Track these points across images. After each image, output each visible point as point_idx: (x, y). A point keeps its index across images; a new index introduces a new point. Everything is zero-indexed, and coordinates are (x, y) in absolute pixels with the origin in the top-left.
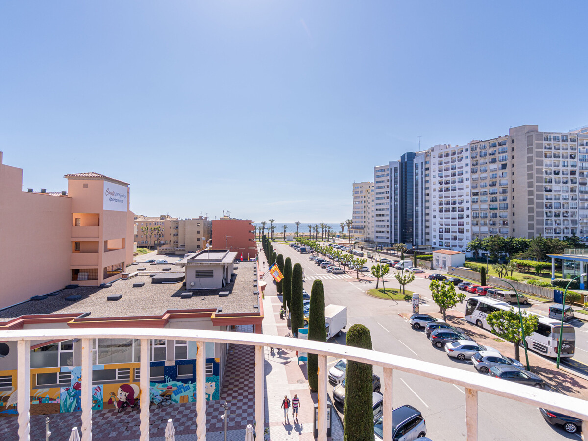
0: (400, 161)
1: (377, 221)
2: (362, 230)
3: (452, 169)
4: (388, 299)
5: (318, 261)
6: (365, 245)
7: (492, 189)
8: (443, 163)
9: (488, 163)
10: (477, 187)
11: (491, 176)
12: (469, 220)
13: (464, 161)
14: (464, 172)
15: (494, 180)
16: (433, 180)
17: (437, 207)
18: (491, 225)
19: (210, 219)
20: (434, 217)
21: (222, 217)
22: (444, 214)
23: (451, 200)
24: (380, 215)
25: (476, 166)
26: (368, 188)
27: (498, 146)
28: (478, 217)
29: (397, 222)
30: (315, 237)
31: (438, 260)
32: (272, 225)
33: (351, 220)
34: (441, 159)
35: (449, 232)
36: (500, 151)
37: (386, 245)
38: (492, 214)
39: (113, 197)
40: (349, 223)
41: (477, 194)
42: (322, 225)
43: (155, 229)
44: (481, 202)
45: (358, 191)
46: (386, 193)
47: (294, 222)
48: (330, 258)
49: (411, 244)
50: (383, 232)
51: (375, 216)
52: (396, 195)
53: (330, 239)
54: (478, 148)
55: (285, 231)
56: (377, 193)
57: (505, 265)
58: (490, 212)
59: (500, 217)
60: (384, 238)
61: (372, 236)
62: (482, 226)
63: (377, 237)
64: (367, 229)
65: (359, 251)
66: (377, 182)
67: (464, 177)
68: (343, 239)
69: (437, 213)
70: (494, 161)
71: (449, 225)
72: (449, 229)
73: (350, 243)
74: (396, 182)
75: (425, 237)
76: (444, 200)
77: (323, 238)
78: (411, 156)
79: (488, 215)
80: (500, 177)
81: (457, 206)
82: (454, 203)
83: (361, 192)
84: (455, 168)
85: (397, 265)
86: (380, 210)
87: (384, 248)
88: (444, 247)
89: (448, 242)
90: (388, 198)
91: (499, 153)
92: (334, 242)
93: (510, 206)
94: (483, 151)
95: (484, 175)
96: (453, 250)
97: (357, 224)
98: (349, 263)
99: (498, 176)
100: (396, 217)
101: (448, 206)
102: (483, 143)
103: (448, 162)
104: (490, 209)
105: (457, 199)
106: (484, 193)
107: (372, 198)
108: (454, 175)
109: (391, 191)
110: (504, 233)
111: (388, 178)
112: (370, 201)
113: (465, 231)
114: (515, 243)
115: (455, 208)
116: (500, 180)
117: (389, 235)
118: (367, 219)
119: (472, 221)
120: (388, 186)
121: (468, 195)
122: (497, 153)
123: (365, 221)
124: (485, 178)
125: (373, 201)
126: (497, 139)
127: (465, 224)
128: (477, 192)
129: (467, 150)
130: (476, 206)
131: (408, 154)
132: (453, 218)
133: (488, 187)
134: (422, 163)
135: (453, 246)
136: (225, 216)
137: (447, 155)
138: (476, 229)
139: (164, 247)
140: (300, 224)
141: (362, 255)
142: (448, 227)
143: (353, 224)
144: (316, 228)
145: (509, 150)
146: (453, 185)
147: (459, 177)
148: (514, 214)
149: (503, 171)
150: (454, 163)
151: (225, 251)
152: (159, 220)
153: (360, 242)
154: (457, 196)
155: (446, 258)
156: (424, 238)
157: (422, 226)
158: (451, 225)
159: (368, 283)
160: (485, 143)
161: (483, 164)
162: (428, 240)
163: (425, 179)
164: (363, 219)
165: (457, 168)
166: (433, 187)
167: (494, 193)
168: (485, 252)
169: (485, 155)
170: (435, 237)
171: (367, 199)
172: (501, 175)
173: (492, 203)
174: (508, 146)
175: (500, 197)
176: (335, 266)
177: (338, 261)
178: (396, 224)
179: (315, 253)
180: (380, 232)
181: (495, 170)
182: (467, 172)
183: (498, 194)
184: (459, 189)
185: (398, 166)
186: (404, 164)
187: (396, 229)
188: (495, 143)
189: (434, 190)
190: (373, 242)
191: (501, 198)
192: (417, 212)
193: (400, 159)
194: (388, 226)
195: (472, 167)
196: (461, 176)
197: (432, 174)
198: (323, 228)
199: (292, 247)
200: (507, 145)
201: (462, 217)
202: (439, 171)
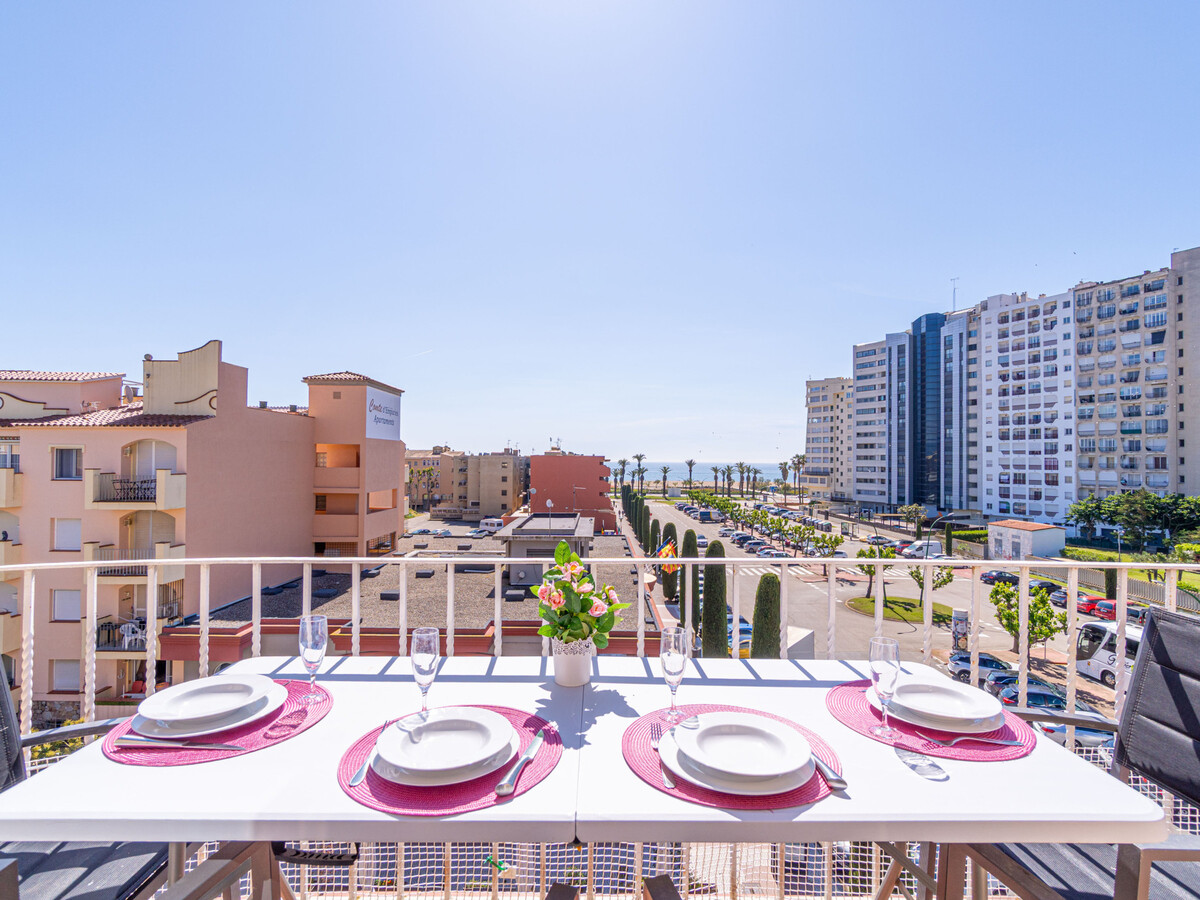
0: (911, 332)
1: (859, 458)
2: (826, 477)
3: (1030, 346)
4: (894, 620)
5: (739, 539)
6: (832, 507)
7: (1129, 389)
8: (1010, 334)
9: (1117, 330)
10: (1090, 384)
11: (1126, 360)
12: (1072, 456)
13: (1060, 329)
14: (1060, 353)
15: (1133, 369)
16: (985, 371)
17: (995, 429)
18: (1126, 467)
19: (522, 454)
20: (989, 449)
21: (549, 450)
22: (1011, 444)
23: (1027, 413)
24: (866, 446)
25: (1088, 339)
26: (838, 390)
27: (1142, 292)
28: (1094, 450)
29: (903, 460)
30: (726, 491)
31: (1001, 541)
32: (639, 465)
33: (803, 457)
34: (1005, 325)
35: (1024, 483)
36: (1149, 303)
37: (879, 507)
38: (1126, 444)
39: (380, 415)
40: (799, 463)
41: (1090, 399)
42: (741, 465)
43: (424, 472)
44: (1100, 416)
45: (819, 395)
46: (880, 400)
47: (682, 460)
48: (763, 533)
49: (934, 507)
50: (872, 481)
51: (854, 447)
52: (901, 403)
53: (757, 494)
54: (1094, 300)
55: (665, 478)
56: (859, 401)
57: (1164, 556)
58: (1123, 439)
59: (1148, 449)
60: (875, 493)
61: (849, 490)
62: (1101, 468)
63: (859, 492)
64: (838, 475)
65: (822, 521)
66: (859, 378)
67: (1060, 362)
68: (785, 494)
69: (995, 442)
70: (1133, 326)
71: (1023, 467)
72: (1024, 475)
73: (800, 504)
74: (901, 377)
75: (968, 492)
76: (1011, 414)
77: (742, 494)
78: (935, 321)
79: (1118, 444)
80: (1147, 361)
81: (1042, 425)
82: (1037, 419)
83: (825, 398)
84: (1038, 345)
85: (906, 551)
86: (866, 435)
87: (875, 515)
88: (1012, 514)
89: (1020, 505)
90: (883, 410)
91: (1146, 309)
92: (765, 499)
93: (1172, 426)
94: (1106, 306)
95: (1107, 358)
96: (1032, 520)
97: (815, 465)
98: (804, 544)
99: (1142, 359)
100: (901, 450)
101: (1022, 426)
102: (1106, 289)
103: (1022, 332)
104: (1123, 432)
105: (1041, 411)
106: (1110, 398)
107: (847, 411)
108: (1035, 359)
109: (890, 396)
110: (1156, 486)
111: (885, 368)
112: (843, 416)
113: (1061, 480)
114: (1187, 508)
115: (1038, 431)
116: (1148, 369)
117: (885, 488)
118: (838, 454)
119: (1079, 458)
120: (883, 386)
121: (1070, 402)
122: (1141, 308)
123: (832, 459)
124: (1112, 365)
125: (850, 416)
126: (1140, 277)
127: (1061, 465)
128: (1091, 397)
129: (1067, 305)
130: (1087, 426)
131: (928, 317)
132: (1032, 453)
133: (1119, 384)
134: (961, 335)
135: (1032, 513)
136: (553, 449)
137: (1020, 317)
138: (1089, 475)
139: (442, 506)
140: (694, 464)
141: (828, 528)
142: (1022, 471)
143: (806, 465)
144: (728, 471)
145: (1171, 301)
146: (1032, 380)
147: (1048, 363)
148: (1182, 443)
149: (1156, 348)
150: (1036, 334)
151: (574, 516)
152: (430, 456)
153: (823, 501)
154: (1042, 405)
155: (1019, 537)
156: (964, 494)
157: (961, 469)
158: (1027, 467)
159: (847, 586)
160: (1111, 287)
161: (1106, 334)
162: (975, 499)
163: (968, 369)
164: (829, 455)
165: (1042, 344)
166: (985, 386)
167: (1134, 398)
168: (1111, 527)
169: (1111, 314)
170: (989, 492)
171: (837, 412)
172: (1151, 358)
173: (1127, 419)
174: (1168, 292)
175: (1147, 405)
176: (774, 548)
177: (778, 539)
178: (901, 464)
179: (730, 523)
180: (866, 481)
181: (1135, 346)
182: (1066, 353)
183: (1143, 399)
184: (1048, 389)
185: (906, 342)
186: (919, 338)
187: (900, 476)
188: (1137, 288)
189: (989, 392)
190: (850, 501)
191: (1151, 408)
192: (949, 440)
193: (909, 328)
194: (883, 470)
195: (1079, 340)
196: (1053, 362)
197: (985, 357)
198: (742, 473)
199: (680, 509)
200: (1165, 290)
201: (1054, 450)
202: (1001, 351)
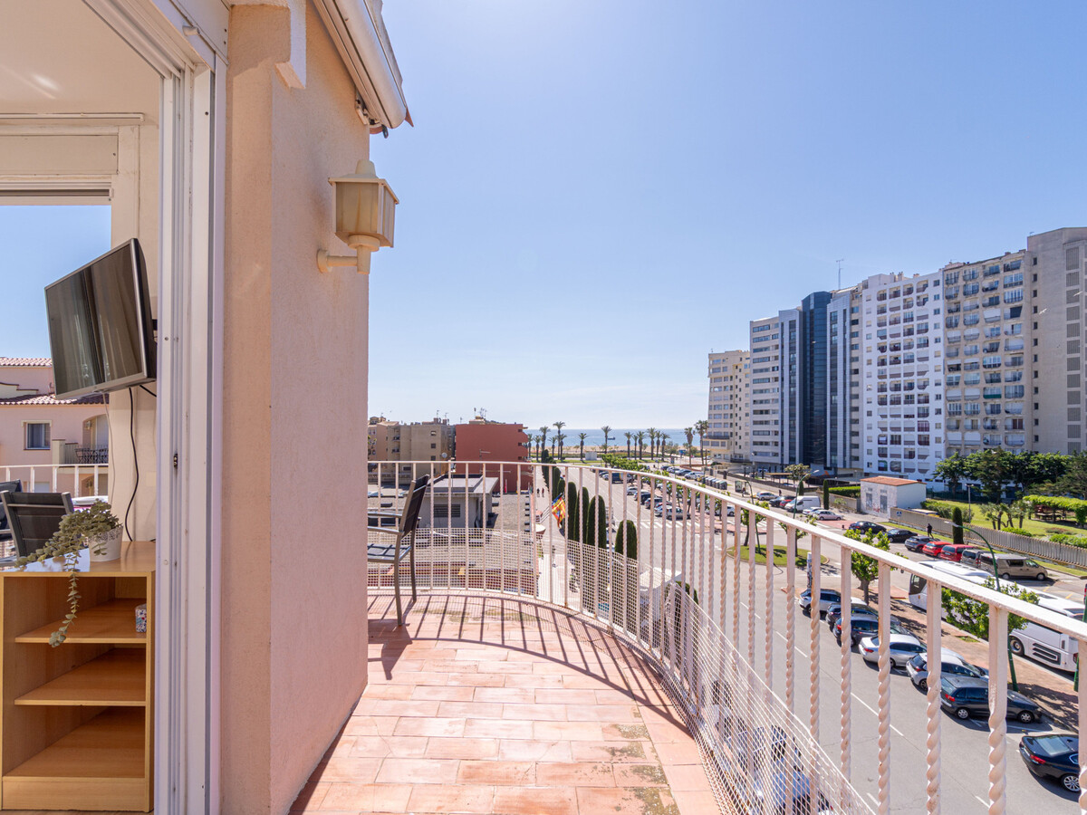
0: (801, 309)
1: (755, 423)
2: (726, 441)
3: (905, 320)
4: (764, 564)
5: (641, 497)
6: (731, 468)
7: (990, 359)
8: (888, 310)
9: (981, 306)
10: (957, 354)
11: (988, 333)
12: (941, 419)
13: (931, 306)
14: (931, 327)
15: (994, 340)
16: (865, 344)
17: (874, 395)
18: (988, 428)
19: (451, 423)
20: (869, 414)
21: (473, 419)
22: (888, 408)
23: (903, 381)
24: (761, 412)
25: (956, 314)
26: (737, 362)
27: (1002, 272)
28: (960, 413)
29: (794, 424)
30: (638, 454)
31: (871, 495)
32: (559, 432)
33: (706, 422)
34: (884, 302)
35: (900, 444)
36: (1008, 281)
37: (771, 467)
38: (989, 407)
40: (702, 428)
41: (958, 368)
42: (652, 431)
44: (966, 383)
45: (719, 367)
46: (773, 370)
47: (599, 427)
49: (822, 466)
50: (767, 444)
51: (751, 413)
52: (792, 374)
53: (666, 457)
54: (961, 279)
55: (582, 443)
56: (755, 371)
57: (1007, 506)
58: (985, 404)
59: (1007, 412)
60: (769, 454)
61: (746, 452)
62: (967, 429)
63: (756, 454)
64: (737, 439)
66: (755, 351)
67: (931, 335)
68: (691, 456)
69: (875, 407)
70: (994, 302)
71: (899, 429)
72: (900, 436)
73: (703, 465)
74: (792, 349)
75: (851, 452)
76: (888, 382)
77: (652, 457)
78: (822, 299)
79: (981, 408)
80: (1006, 333)
81: (916, 392)
82: (911, 387)
83: (725, 369)
84: (912, 319)
85: (789, 505)
86: (761, 402)
87: (767, 474)
88: (889, 471)
89: (896, 463)
90: (776, 379)
91: (1005, 286)
92: (673, 462)
93: (1027, 391)
94: (971, 284)
95: (972, 331)
96: (907, 477)
97: (717, 430)
99: (1002, 332)
100: (792, 415)
101: (897, 393)
102: (971, 268)
103: (898, 308)
104: (986, 397)
105: (915, 379)
106: (974, 366)
107: (748, 381)
108: (910, 332)
109: (782, 367)
110: (1014, 445)
111: (778, 342)
112: (742, 385)
113: (932, 440)
114: (1037, 464)
115: (912, 396)
116: (1007, 340)
117: (778, 450)
118: (737, 420)
119: (947, 421)
120: (776, 358)
121: (940, 370)
122: (1001, 286)
123: (731, 424)
124: (976, 337)
125: (747, 385)
126: (1000, 258)
127: (932, 427)
128: (958, 366)
129: (937, 283)
130: (955, 392)
131: (816, 295)
132: (906, 416)
133: (982, 354)
134: (845, 311)
135: (907, 470)
136: (477, 418)
137: (896, 294)
138: (955, 436)
140: (610, 430)
141: (723, 486)
142: (898, 433)
143: (709, 430)
144: (640, 437)
145: (1027, 280)
146: (907, 351)
147: (920, 335)
148: (1036, 406)
149: (1013, 321)
150: (910, 310)
151: (479, 476)
153: (723, 462)
154: (916, 374)
155: (887, 492)
156: (848, 454)
157: (845, 432)
158: (902, 429)
160: (975, 267)
161: (971, 310)
162: (857, 459)
163: (850, 342)
164: (729, 421)
165: (915, 319)
166: (866, 356)
167: (995, 366)
168: (973, 482)
169: (975, 291)
170: (869, 452)
171: (736, 382)
172: (1009, 330)
173: (989, 385)
174: (1024, 272)
175: (1007, 373)
176: (671, 504)
178: (792, 428)
179: (636, 483)
180: (761, 443)
181: (995, 320)
182: (936, 326)
183: (1003, 368)
184: (920, 359)
185: (797, 318)
186: (808, 315)
187: (792, 439)
188: (997, 267)
189: (869, 363)
190: (747, 462)
191: (1009, 375)
192: (834, 405)
193: (799, 305)
194: (776, 433)
195: (947, 315)
196: (925, 335)
197: (865, 331)
198: (653, 438)
200: (1022, 270)
201: (926, 414)
202: (879, 325)
